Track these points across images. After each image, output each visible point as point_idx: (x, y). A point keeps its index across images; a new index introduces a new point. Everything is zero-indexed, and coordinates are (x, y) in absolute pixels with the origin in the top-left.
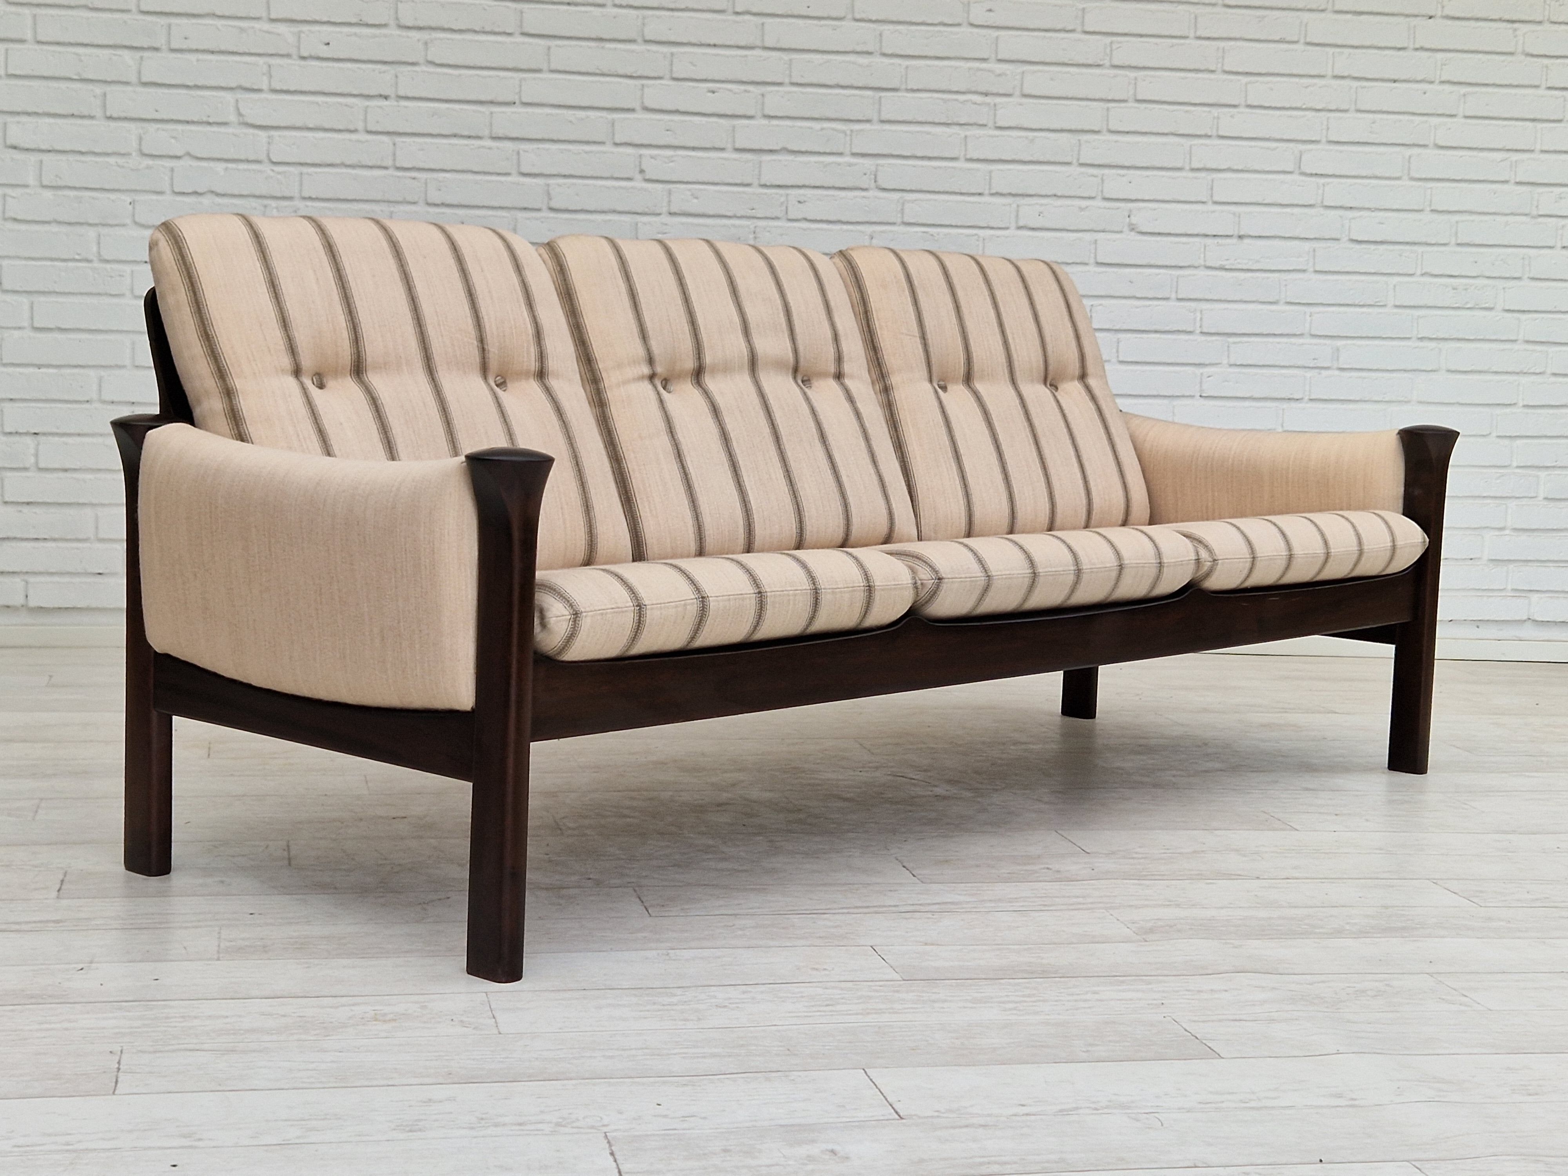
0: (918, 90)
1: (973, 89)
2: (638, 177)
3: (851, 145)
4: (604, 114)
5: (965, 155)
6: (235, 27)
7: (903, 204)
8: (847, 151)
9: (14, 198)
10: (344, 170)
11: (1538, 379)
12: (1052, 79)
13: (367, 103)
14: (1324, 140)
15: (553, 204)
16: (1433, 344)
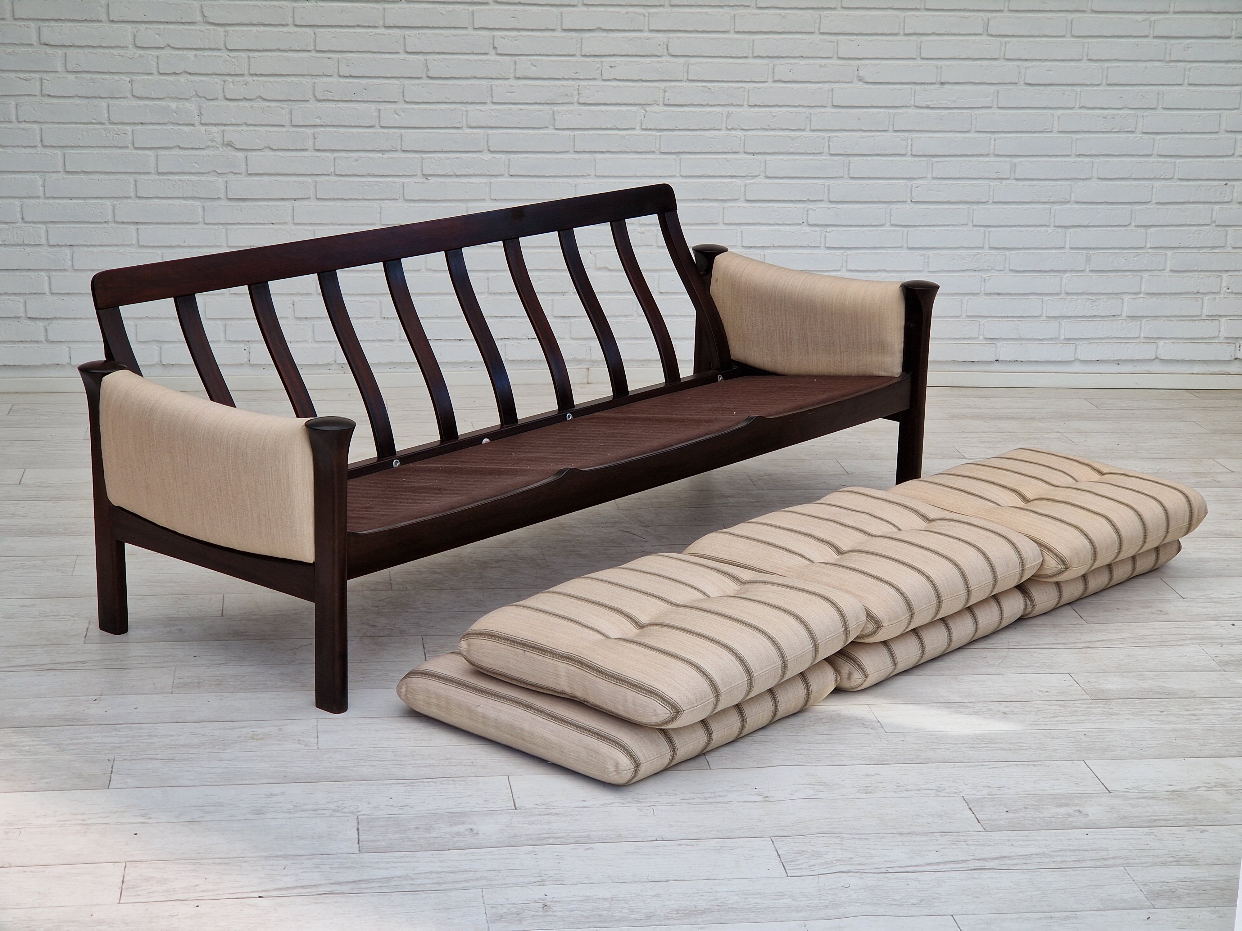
2: (492, 52)
3: (649, 23)
4: (466, 7)
7: (688, 66)
8: (646, 28)
9: (48, 80)
10: (279, 54)
11: (1167, 183)
13: (294, 5)
14: (1006, 9)
15: (431, 74)
16: (1087, 159)
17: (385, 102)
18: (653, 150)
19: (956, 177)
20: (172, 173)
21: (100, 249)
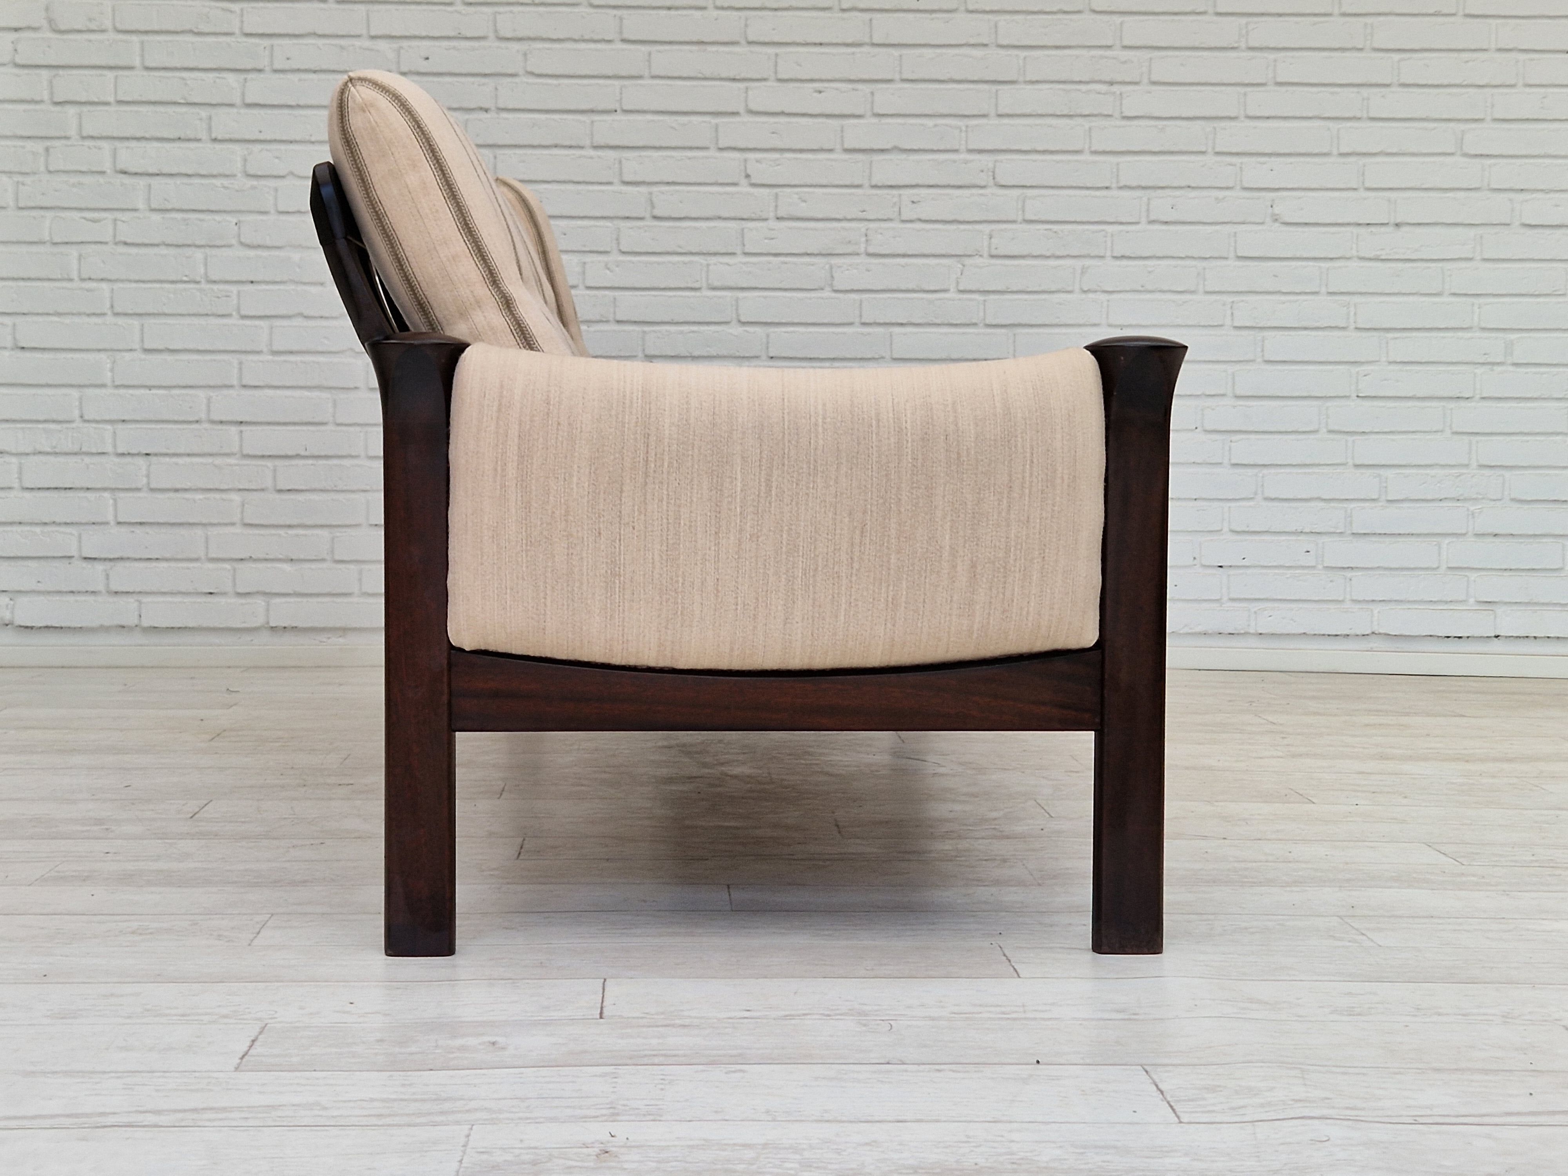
0: (1037, 82)
1: (1097, 78)
2: (744, 181)
3: (967, 141)
4: (707, 118)
5: (1090, 147)
6: (335, 45)
7: (1024, 202)
8: (963, 148)
9: (124, 222)
12: (1182, 65)
13: (467, 116)
14: (1489, 118)
15: (657, 212)
18: (974, 321)
19: (1424, 360)
20: (291, 352)
21: (188, 460)
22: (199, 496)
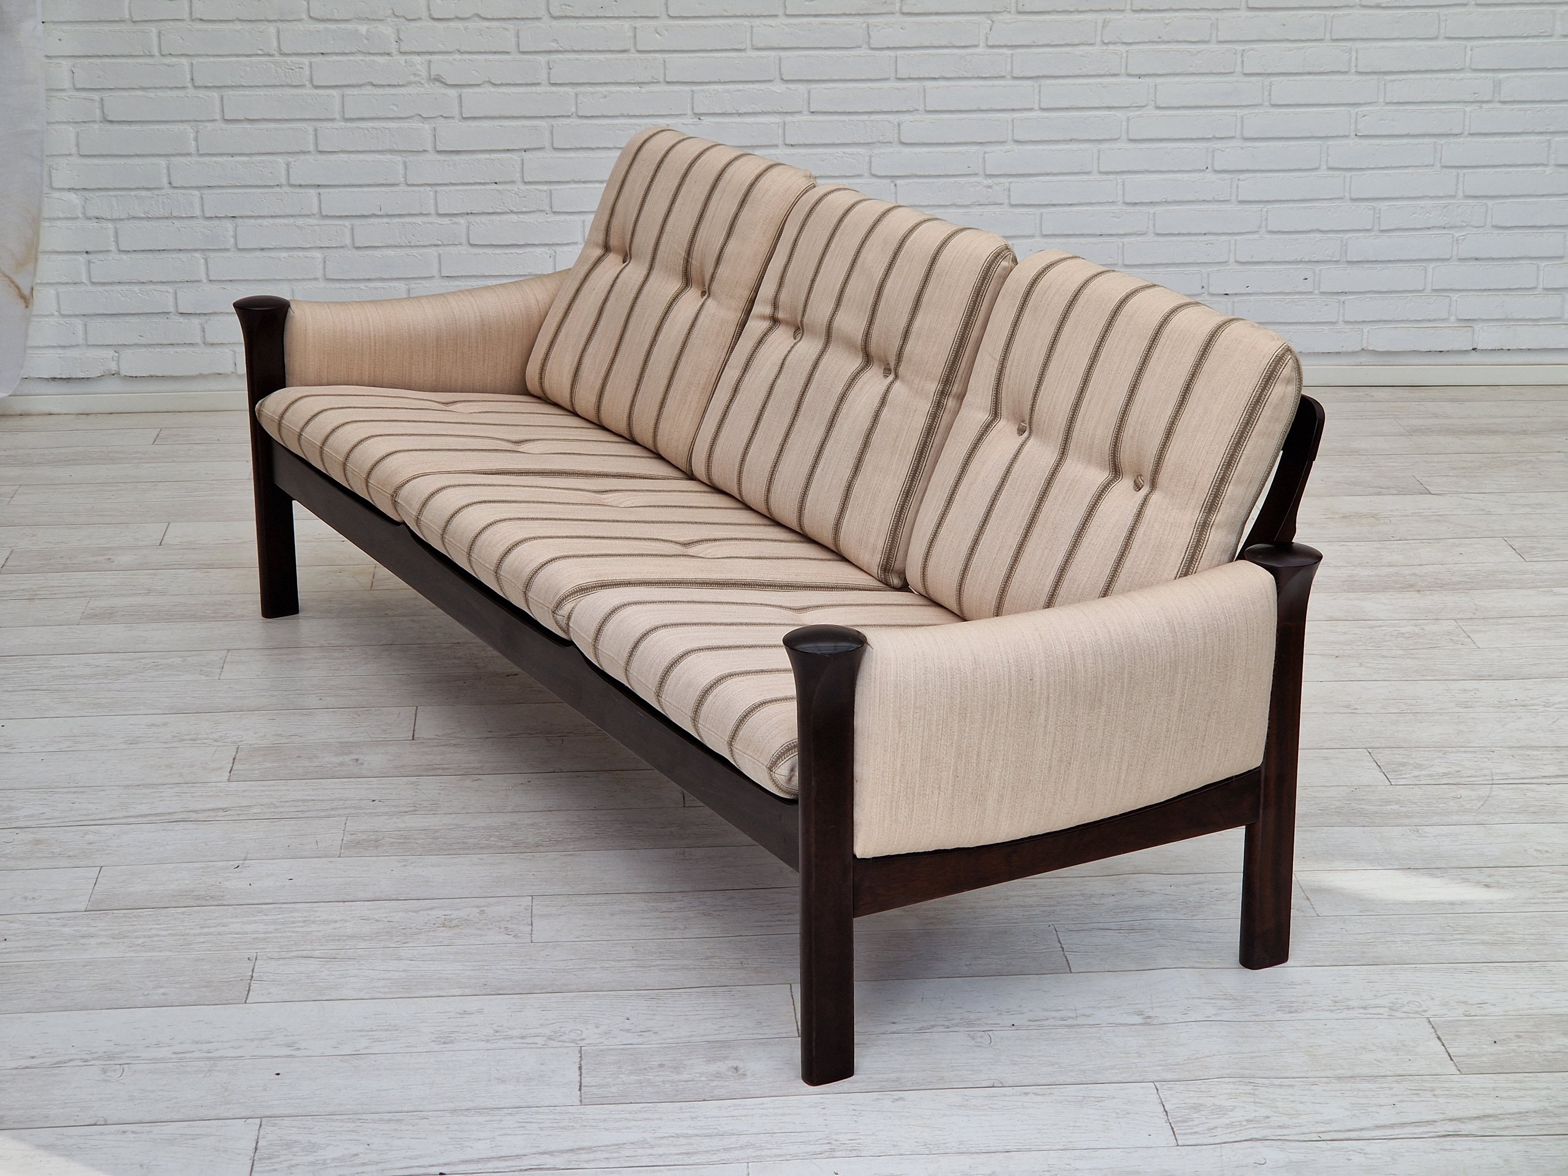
17: (642, 17)
18: (1003, 74)
19: (1418, 101)
20: (363, 119)
21: (271, 221)
22: (284, 254)
